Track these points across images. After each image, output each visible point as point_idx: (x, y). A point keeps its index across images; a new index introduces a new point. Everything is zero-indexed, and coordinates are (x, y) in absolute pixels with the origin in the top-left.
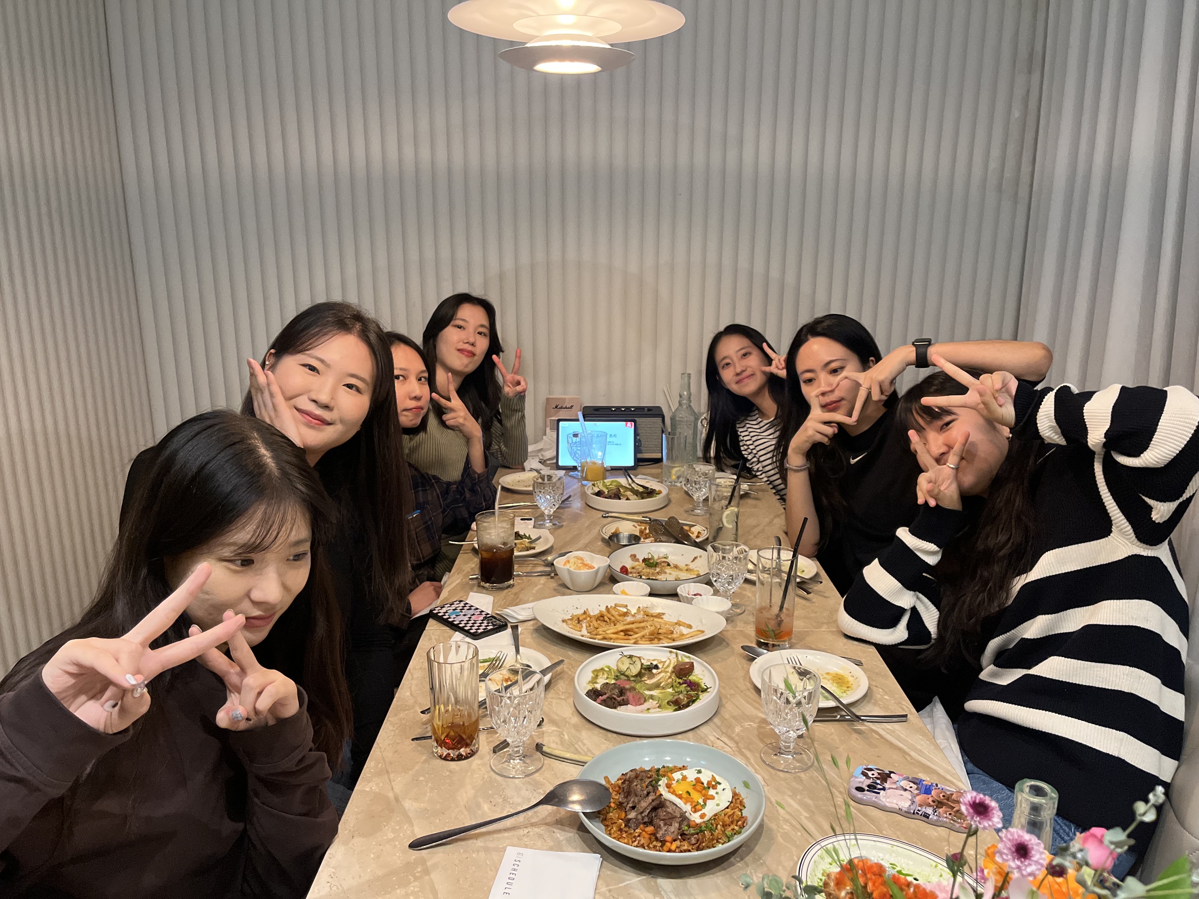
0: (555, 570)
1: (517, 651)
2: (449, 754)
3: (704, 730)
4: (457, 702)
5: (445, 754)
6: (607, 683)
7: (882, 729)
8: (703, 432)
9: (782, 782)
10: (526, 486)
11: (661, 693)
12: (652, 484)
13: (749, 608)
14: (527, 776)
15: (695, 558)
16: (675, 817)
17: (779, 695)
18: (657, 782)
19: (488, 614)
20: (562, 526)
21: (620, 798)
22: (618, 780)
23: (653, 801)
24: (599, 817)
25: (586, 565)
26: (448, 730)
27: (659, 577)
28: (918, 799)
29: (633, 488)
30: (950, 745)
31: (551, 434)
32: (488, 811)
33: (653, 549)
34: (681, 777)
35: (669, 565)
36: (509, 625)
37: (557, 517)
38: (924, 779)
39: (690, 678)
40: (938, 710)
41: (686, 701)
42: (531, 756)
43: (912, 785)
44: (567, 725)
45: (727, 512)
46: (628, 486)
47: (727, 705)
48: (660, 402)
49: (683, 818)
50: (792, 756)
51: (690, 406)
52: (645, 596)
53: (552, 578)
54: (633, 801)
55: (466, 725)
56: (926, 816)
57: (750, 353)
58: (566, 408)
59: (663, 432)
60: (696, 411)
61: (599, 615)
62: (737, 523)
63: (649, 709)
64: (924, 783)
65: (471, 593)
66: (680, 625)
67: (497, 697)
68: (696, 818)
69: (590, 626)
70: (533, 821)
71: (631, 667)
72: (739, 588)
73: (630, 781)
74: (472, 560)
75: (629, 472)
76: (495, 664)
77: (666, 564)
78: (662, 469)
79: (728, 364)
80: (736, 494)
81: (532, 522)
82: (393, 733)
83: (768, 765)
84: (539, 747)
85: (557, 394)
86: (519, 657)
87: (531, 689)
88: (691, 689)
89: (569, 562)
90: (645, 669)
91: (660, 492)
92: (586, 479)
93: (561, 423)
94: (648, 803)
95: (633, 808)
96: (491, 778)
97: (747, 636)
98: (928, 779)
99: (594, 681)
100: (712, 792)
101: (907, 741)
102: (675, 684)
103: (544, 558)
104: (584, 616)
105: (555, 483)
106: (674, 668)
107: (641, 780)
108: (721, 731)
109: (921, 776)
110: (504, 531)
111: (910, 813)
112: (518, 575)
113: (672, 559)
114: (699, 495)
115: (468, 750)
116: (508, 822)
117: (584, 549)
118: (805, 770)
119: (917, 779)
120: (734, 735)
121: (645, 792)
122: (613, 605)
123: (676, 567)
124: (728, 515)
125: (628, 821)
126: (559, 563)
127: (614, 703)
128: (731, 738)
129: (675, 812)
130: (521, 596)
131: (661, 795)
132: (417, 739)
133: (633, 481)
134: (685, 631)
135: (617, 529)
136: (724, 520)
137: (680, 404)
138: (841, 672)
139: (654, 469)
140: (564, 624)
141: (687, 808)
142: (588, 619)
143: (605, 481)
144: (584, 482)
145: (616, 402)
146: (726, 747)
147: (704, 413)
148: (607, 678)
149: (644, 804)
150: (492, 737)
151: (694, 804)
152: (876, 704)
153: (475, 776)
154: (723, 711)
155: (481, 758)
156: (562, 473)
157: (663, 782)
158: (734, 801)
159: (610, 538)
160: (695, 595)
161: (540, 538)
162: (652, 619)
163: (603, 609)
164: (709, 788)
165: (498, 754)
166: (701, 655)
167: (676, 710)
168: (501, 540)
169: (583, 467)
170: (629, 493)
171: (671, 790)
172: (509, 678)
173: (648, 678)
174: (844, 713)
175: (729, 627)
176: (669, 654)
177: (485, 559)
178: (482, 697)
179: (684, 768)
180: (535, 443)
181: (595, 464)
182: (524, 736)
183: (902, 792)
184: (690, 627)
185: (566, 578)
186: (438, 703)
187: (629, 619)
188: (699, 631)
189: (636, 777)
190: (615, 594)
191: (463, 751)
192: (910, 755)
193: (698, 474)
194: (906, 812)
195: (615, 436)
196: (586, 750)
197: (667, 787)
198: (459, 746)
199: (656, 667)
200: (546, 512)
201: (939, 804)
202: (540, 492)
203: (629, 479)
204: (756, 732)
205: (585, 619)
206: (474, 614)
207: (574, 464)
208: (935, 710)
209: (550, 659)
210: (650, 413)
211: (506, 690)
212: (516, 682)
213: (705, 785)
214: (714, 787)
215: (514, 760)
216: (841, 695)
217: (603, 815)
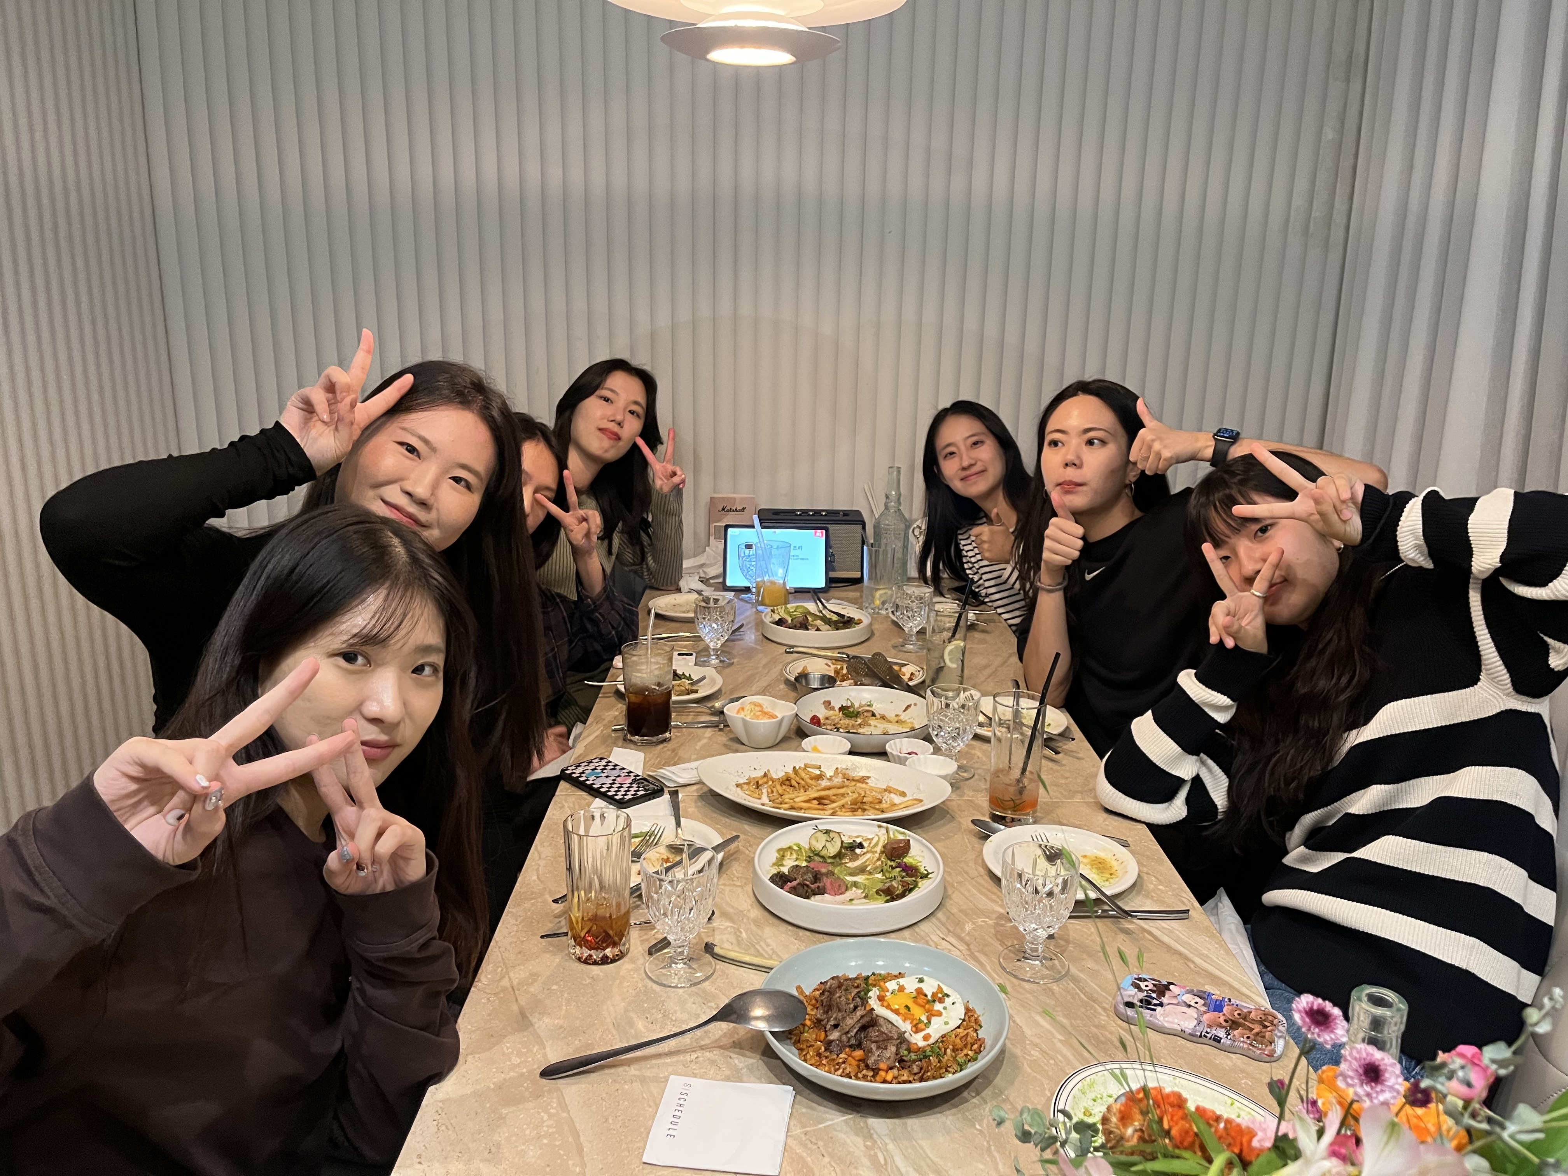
0: (726, 721)
1: (678, 824)
2: (591, 956)
3: (924, 927)
4: (602, 887)
5: (586, 955)
6: (797, 866)
7: (1157, 928)
8: (917, 546)
9: (1028, 995)
10: (684, 612)
11: (868, 879)
12: (850, 611)
13: (979, 771)
14: (695, 984)
15: (909, 706)
16: (892, 1038)
17: (1024, 883)
18: (866, 994)
19: (638, 776)
20: (733, 663)
21: (819, 1014)
22: (814, 990)
23: (862, 1017)
24: (791, 1039)
25: (766, 713)
26: (589, 924)
27: (861, 731)
28: (1205, 1018)
29: (824, 616)
30: (1242, 951)
31: (716, 545)
32: (643, 1030)
33: (853, 694)
34: (897, 987)
35: (873, 715)
36: (666, 790)
37: (726, 652)
38: (1212, 992)
39: (905, 860)
40: (1225, 905)
41: (900, 889)
42: (698, 959)
43: (1197, 999)
44: (745, 920)
45: (950, 647)
46: (818, 614)
47: (954, 896)
48: (860, 505)
49: (902, 1039)
50: (1041, 961)
51: (899, 510)
52: (844, 754)
53: (721, 730)
54: (836, 1018)
55: (614, 917)
56: (1217, 1040)
57: (982, 442)
58: (736, 510)
59: (863, 543)
60: (907, 516)
61: (785, 778)
62: (962, 661)
63: (851, 900)
64: (1213, 997)
65: (615, 748)
66: (890, 792)
67: (655, 881)
68: (918, 1040)
69: (772, 792)
70: (703, 1043)
71: (828, 844)
72: (967, 746)
73: (831, 992)
74: (614, 706)
75: (820, 595)
76: (649, 839)
77: (870, 714)
78: (862, 591)
79: (952, 453)
80: (962, 623)
81: (693, 657)
82: (515, 928)
83: (1008, 973)
84: (709, 948)
85: (725, 493)
86: (680, 831)
87: (700, 871)
88: (907, 874)
89: (743, 709)
90: (846, 848)
91: (859, 622)
92: (762, 604)
93: (730, 530)
94: (855, 1019)
95: (836, 1026)
96: (646, 987)
97: (977, 808)
98: (1218, 993)
99: (779, 862)
100: (938, 1006)
101: (1190, 944)
102: (885, 868)
103: (710, 705)
104: (765, 779)
105: (723, 607)
106: (884, 847)
107: (846, 990)
108: (947, 929)
109: (1209, 988)
110: (660, 668)
111: (1196, 1036)
112: (676, 727)
113: (877, 708)
114: (912, 626)
115: (616, 951)
116: (672, 1044)
117: (763, 692)
118: (1057, 980)
119: (1205, 992)
120: (963, 935)
121: (852, 1006)
122: (803, 766)
123: (883, 717)
124: (951, 651)
125: (828, 1044)
126: (731, 710)
127: (807, 892)
128: (961, 939)
129: (890, 1032)
130: (681, 753)
131: (873, 1009)
132: (547, 936)
133: (825, 607)
134: (897, 799)
135: (805, 668)
136: (947, 657)
137: (886, 506)
138: (1102, 855)
139: (852, 593)
140: (739, 789)
141: (905, 1026)
142: (770, 783)
143: (788, 606)
144: (760, 608)
145: (801, 504)
146: (956, 951)
147: (916, 520)
148: (797, 859)
149: (850, 1022)
150: (646, 934)
151: (915, 1022)
152: (1147, 896)
153: (626, 984)
154: (948, 904)
155: (633, 961)
156: (730, 595)
157: (874, 993)
158: (967, 1018)
159: (797, 679)
160: (909, 754)
161: (704, 678)
162: (853, 783)
163: (790, 770)
164: (934, 1001)
165: (654, 956)
166: (919, 831)
167: (887, 901)
168: (656, 680)
169: (758, 588)
170: (819, 623)
171: (885, 1004)
172: (668, 858)
173: (851, 860)
174: (1106, 908)
175: (954, 797)
176: (877, 829)
177: (634, 703)
178: (634, 882)
179: (900, 975)
180: (695, 556)
181: (775, 583)
182: (690, 932)
183: (1185, 1009)
184: (903, 794)
185: (740, 731)
186: (578, 889)
187: (824, 783)
188: (916, 800)
189: (840, 986)
190: (804, 751)
191: (609, 952)
192: (1193, 962)
193: (910, 597)
194: (1190, 1034)
195: (800, 548)
196: (770, 952)
197: (880, 1000)
198: (604, 945)
199: (861, 846)
200: (712, 645)
201: (1233, 1024)
202: (704, 619)
203: (819, 604)
204: (993, 931)
205: (766, 783)
206: (619, 776)
207: (747, 584)
208: (1220, 905)
209: (722, 834)
210: (845, 518)
211: (666, 873)
212: (680, 862)
213: (929, 997)
214: (941, 1001)
215: (676, 963)
216: (1103, 884)
217: (795, 1035)
